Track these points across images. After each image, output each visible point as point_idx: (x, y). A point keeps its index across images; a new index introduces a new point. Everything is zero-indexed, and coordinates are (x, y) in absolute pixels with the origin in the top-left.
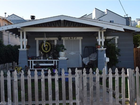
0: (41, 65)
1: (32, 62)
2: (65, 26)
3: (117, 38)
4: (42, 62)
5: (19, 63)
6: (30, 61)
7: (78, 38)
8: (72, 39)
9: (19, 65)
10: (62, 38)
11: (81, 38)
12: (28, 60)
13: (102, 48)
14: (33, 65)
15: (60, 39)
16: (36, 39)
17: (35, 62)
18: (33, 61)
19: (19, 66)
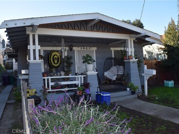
0: (63, 83)
1: (48, 80)
4: (64, 80)
5: (30, 83)
6: (46, 78)
8: (88, 49)
9: (30, 85)
12: (44, 78)
14: (51, 84)
15: (71, 49)
17: (53, 80)
18: (50, 78)
19: (31, 87)
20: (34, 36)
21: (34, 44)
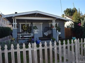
1: (20, 35)
2: (37, 17)
3: (58, 23)
6: (19, 34)
7: (41, 23)
10: (33, 23)
11: (42, 23)
13: (55, 28)
14: (21, 36)
15: (32, 24)
16: (20, 23)
17: (21, 35)
18: (20, 34)
19: (13, 37)
20: (15, 19)
21: (15, 22)
